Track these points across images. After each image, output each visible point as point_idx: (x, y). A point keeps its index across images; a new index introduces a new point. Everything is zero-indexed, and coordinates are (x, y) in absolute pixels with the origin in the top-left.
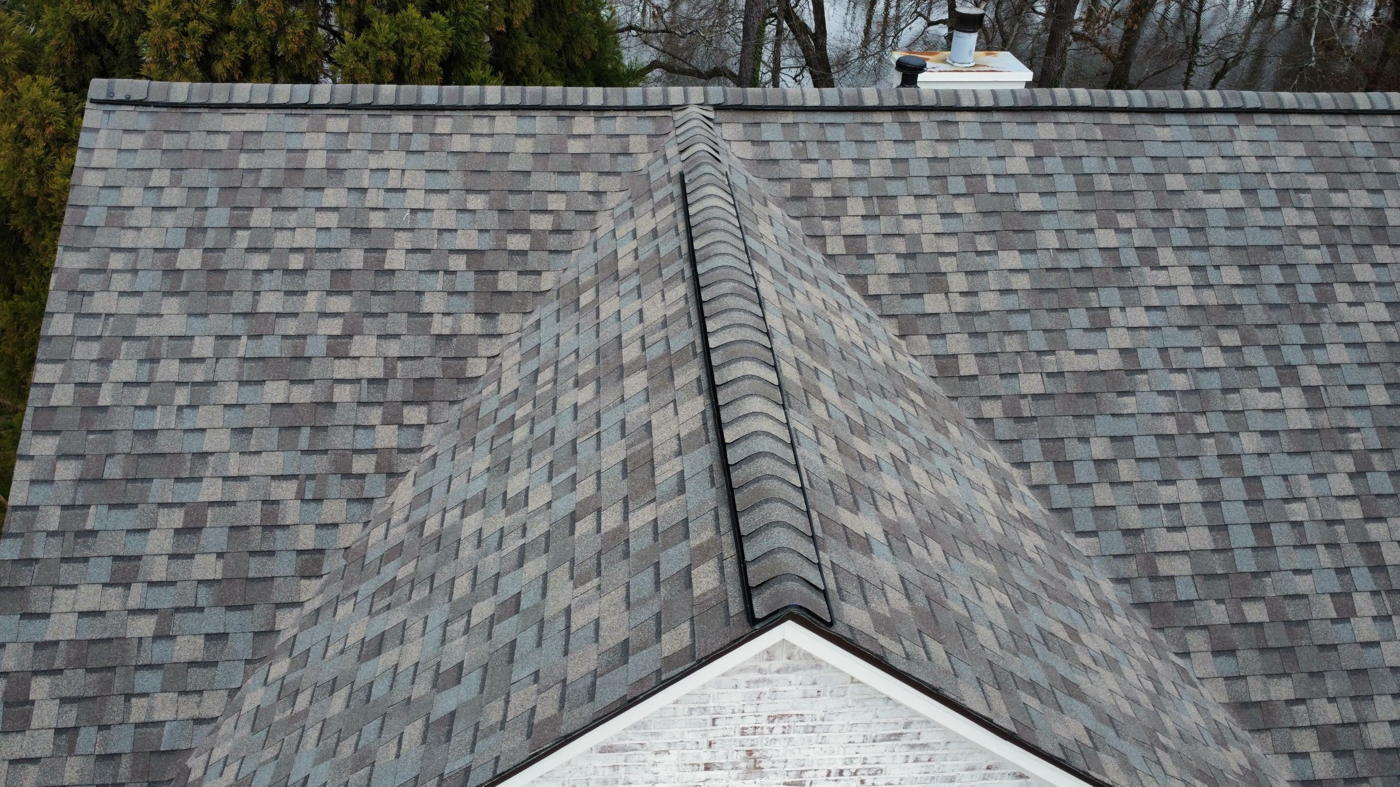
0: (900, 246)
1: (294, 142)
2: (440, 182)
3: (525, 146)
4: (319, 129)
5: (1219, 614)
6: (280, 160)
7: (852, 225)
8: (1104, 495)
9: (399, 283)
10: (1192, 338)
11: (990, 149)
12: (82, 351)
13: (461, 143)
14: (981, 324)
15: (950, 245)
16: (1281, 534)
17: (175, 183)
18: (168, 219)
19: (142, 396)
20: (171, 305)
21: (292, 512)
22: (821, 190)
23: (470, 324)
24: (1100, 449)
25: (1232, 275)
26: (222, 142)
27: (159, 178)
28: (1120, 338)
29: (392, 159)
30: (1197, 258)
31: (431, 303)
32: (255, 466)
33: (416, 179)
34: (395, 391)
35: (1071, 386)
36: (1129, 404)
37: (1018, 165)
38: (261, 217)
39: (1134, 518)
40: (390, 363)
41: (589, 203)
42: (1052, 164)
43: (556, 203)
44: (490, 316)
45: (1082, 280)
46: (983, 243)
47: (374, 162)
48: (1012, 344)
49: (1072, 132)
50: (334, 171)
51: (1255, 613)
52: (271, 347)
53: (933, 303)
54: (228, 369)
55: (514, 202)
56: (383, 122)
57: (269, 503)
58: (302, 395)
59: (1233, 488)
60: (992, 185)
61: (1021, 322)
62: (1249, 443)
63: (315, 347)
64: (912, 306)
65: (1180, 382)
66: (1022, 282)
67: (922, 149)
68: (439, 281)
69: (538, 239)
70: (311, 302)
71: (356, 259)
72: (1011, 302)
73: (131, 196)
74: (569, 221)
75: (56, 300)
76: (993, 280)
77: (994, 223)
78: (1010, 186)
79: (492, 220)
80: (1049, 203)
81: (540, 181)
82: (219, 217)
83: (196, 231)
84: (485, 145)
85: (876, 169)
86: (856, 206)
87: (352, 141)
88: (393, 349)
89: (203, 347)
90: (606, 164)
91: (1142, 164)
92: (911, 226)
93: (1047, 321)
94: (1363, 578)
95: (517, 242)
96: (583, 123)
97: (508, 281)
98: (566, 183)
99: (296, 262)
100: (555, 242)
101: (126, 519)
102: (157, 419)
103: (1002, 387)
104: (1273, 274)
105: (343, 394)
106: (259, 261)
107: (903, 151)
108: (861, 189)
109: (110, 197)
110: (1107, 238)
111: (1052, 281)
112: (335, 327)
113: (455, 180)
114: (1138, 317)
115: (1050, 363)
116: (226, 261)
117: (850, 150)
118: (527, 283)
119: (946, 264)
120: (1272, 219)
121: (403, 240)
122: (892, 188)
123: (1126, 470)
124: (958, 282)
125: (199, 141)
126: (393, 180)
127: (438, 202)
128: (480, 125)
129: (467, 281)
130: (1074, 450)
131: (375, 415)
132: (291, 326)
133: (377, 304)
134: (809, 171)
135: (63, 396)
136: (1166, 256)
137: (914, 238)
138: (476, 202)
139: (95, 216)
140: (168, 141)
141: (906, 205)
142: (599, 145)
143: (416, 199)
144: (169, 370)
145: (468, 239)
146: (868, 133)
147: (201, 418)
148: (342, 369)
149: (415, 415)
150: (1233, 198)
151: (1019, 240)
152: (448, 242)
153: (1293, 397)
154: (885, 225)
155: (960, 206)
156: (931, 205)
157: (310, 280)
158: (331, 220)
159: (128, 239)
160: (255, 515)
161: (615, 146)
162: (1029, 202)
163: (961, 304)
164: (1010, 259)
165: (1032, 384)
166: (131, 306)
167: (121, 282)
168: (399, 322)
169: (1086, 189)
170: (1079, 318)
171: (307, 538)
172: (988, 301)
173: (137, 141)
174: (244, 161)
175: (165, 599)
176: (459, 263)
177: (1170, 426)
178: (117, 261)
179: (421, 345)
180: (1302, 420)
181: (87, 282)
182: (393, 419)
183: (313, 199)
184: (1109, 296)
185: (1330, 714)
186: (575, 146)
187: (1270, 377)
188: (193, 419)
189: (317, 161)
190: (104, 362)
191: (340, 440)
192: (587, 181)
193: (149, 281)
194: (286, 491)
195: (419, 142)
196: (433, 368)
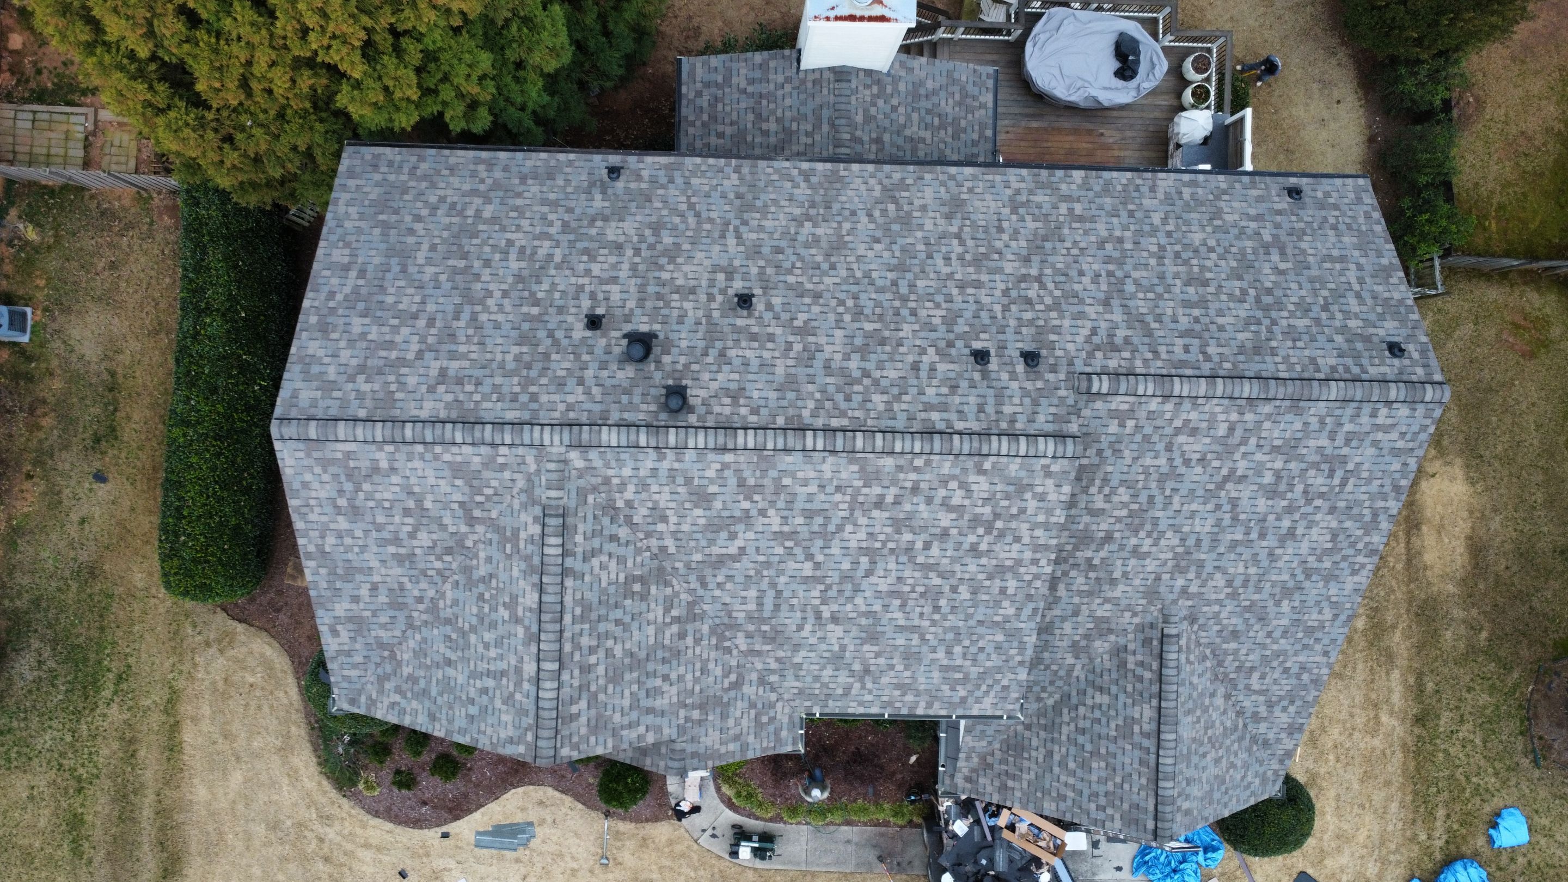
0: (650, 505)
1: (371, 456)
2: (441, 474)
3: (477, 460)
4: (382, 450)
5: (751, 628)
6: (368, 464)
7: (629, 495)
8: (717, 593)
9: (431, 514)
10: (772, 543)
11: (700, 466)
12: (312, 533)
13: (447, 457)
14: (680, 536)
15: (673, 505)
16: (784, 607)
17: (325, 472)
18: (328, 487)
19: (342, 549)
20: (340, 519)
21: (409, 586)
22: (616, 481)
23: (464, 529)
24: (720, 579)
25: (800, 520)
26: (339, 455)
27: (318, 470)
28: (739, 543)
29: (417, 464)
30: (785, 513)
31: (447, 520)
32: (390, 572)
33: (430, 473)
34: (438, 550)
35: (714, 559)
36: (737, 565)
37: (711, 473)
38: (366, 487)
39: (728, 600)
40: (434, 542)
41: (509, 484)
42: (727, 473)
43: (494, 483)
44: (472, 526)
45: (729, 521)
46: (687, 505)
47: (410, 465)
48: (692, 544)
49: (742, 459)
50: (393, 470)
51: (765, 628)
52: (385, 534)
53: (661, 527)
54: (370, 542)
55: (475, 483)
56: (409, 448)
57: (401, 584)
58: (402, 551)
59: (771, 593)
60: (696, 482)
61: (699, 536)
62: (783, 579)
63: (403, 535)
64: (652, 527)
65: (762, 558)
66: (702, 521)
67: (666, 465)
68: (448, 513)
69: (488, 498)
70: (397, 519)
71: (411, 504)
72: (695, 528)
73: (308, 477)
74: (501, 491)
75: (294, 517)
76: (689, 520)
77: (694, 498)
78: (705, 482)
79: (467, 489)
80: (723, 490)
81: (486, 474)
82: (348, 486)
83: (341, 492)
84: (459, 459)
85: (642, 473)
86: (631, 488)
87: (397, 456)
88: (434, 536)
89: (359, 533)
90: (516, 468)
91: (773, 473)
92: (656, 497)
93: (709, 536)
94: (811, 620)
95: (479, 499)
96: (503, 450)
97: (477, 513)
98: (498, 475)
99: (387, 505)
100: (496, 499)
101: (350, 585)
102: (350, 556)
103: (685, 558)
104: (819, 520)
105: (418, 551)
106: (371, 504)
107: (657, 465)
108: (635, 480)
109: (299, 478)
110: (746, 505)
111: (716, 521)
112: (409, 529)
113: (447, 473)
114: (751, 535)
115: (707, 551)
116: (357, 503)
117: (630, 464)
118: (485, 514)
119: (668, 512)
120: (829, 498)
121: (430, 497)
122: (649, 481)
123: (729, 586)
124: (673, 519)
125: (329, 455)
126: (420, 473)
127: (442, 482)
128: (455, 449)
129: (460, 513)
130: (709, 579)
131: (432, 558)
132: (391, 528)
133: (424, 521)
134: (610, 472)
135: (311, 548)
136: (771, 512)
137: (656, 502)
138: (458, 482)
139: (296, 485)
140: (316, 454)
141: (655, 488)
142: (512, 460)
143: (432, 481)
144: (348, 541)
145: (457, 497)
146: (641, 456)
147: (366, 556)
148: (415, 543)
149: (448, 558)
150: (813, 488)
151: (704, 505)
152: (449, 498)
153: (808, 565)
154: (644, 496)
155: (680, 489)
156: (666, 489)
157: (394, 511)
158: (397, 489)
159: (314, 494)
160: (396, 586)
161: (519, 460)
162: (713, 489)
163: (673, 528)
164: (699, 512)
165: (697, 557)
166: (324, 519)
167: (317, 510)
168: (434, 527)
169: (742, 483)
170: (724, 535)
171: (416, 593)
172: (685, 528)
173: (301, 454)
174: (352, 464)
175: (372, 607)
176: (455, 506)
177: (752, 573)
178: (312, 502)
179: (444, 535)
180: (809, 573)
181: (304, 510)
182: (439, 558)
183: (387, 480)
184: (740, 528)
185: (781, 654)
186: (500, 460)
187: (801, 557)
188: (361, 557)
189: (384, 464)
190: (323, 537)
191: (421, 565)
192: (507, 475)
193: (329, 509)
194: (405, 580)
195: (428, 456)
196: (451, 544)
